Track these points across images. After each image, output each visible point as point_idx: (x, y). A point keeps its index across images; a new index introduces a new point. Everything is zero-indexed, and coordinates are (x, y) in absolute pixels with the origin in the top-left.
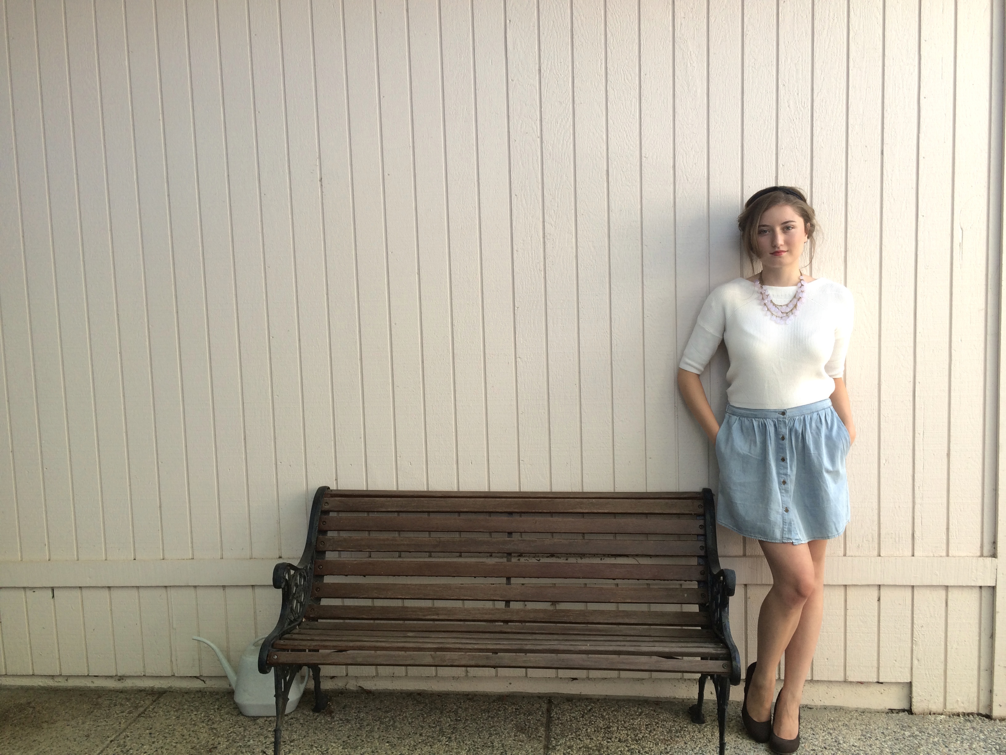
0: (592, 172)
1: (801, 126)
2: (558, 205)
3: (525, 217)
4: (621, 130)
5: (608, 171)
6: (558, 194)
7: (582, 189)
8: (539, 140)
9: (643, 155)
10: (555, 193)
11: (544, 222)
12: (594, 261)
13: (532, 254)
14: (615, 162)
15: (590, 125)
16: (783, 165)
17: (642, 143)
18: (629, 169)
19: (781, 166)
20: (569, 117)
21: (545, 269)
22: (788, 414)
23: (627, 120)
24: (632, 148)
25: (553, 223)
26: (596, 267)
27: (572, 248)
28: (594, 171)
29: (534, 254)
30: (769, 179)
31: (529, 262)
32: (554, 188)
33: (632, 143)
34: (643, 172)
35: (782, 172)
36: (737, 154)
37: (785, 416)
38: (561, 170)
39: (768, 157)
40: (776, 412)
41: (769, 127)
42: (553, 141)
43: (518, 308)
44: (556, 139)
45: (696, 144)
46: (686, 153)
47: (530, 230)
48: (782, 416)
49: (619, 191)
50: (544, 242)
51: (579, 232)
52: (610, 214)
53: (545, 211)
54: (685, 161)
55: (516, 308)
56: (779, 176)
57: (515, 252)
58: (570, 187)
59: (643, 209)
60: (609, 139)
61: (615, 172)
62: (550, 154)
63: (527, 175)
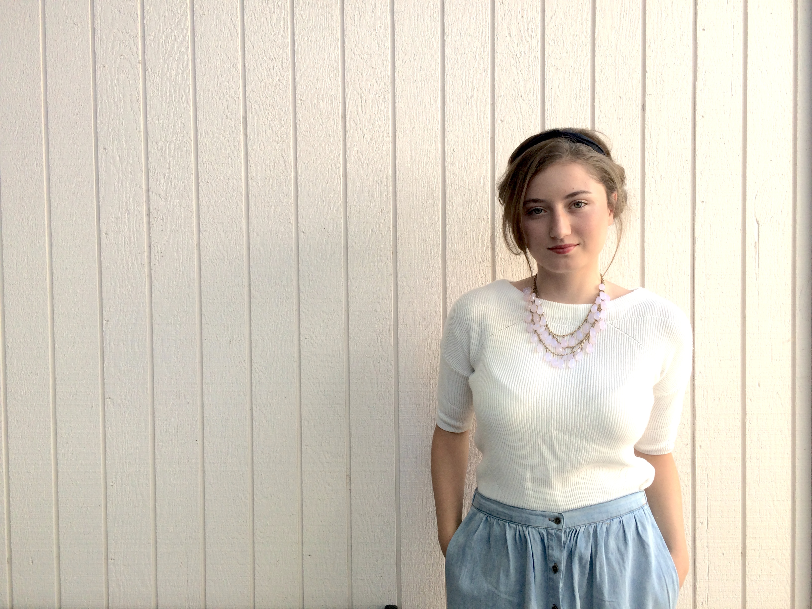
0: (222, 119)
1: (527, 65)
2: (170, 166)
3: (118, 183)
4: (265, 58)
5: (245, 118)
6: (170, 150)
7: (206, 143)
8: (140, 67)
9: (298, 97)
10: (166, 148)
11: (148, 191)
12: (225, 253)
13: (130, 240)
14: (257, 106)
15: (217, 47)
16: (502, 121)
17: (297, 79)
18: (277, 117)
19: (500, 122)
20: (186, 34)
21: (150, 263)
22: (566, 522)
23: (274, 43)
24: (281, 84)
25: (162, 193)
26: (228, 262)
27: (192, 232)
28: (224, 117)
29: (132, 239)
30: (483, 140)
31: (125, 251)
32: (163, 140)
33: (281, 78)
34: (298, 122)
35: (501, 131)
36: (436, 102)
37: (560, 526)
38: (174, 113)
39: (480, 108)
40: (544, 516)
41: (482, 63)
42: (162, 70)
43: (107, 321)
44: (166, 66)
45: (376, 84)
46: (361, 97)
47: (126, 202)
48: (554, 525)
49: (263, 149)
50: (149, 223)
51: (202, 208)
52: (250, 184)
53: (150, 175)
54: (360, 109)
55: (105, 322)
56: (496, 135)
57: (103, 235)
58: (188, 140)
59: (299, 177)
60: (247, 70)
61: (256, 121)
62: (157, 89)
63: (121, 119)
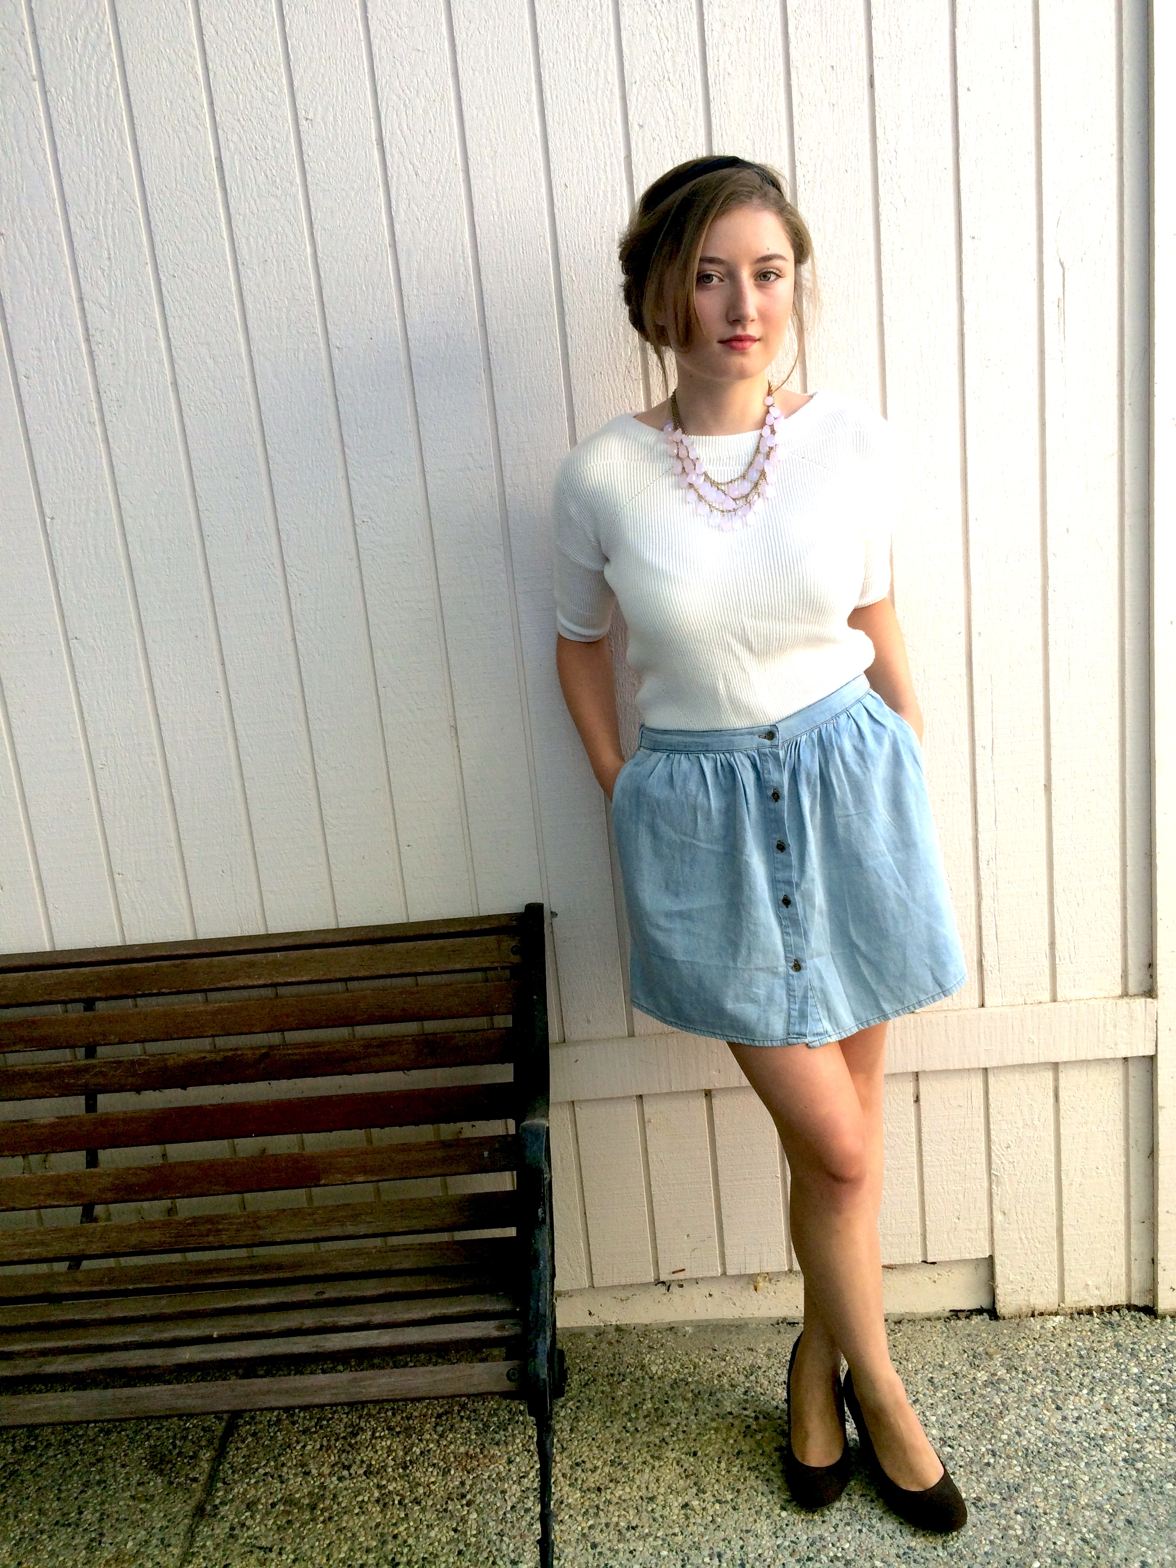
0: (182, 165)
2: (109, 254)
3: (32, 290)
4: (239, 51)
5: (219, 159)
6: (105, 225)
7: (161, 210)
8: (36, 86)
9: (302, 114)
10: (98, 224)
11: (81, 299)
12: (218, 392)
13: (65, 384)
14: (235, 136)
15: (158, 40)
16: (641, 126)
17: (296, 83)
18: (271, 152)
19: (637, 128)
20: (103, 21)
21: (102, 419)
22: (782, 735)
23: (250, 22)
24: (270, 94)
25: (103, 301)
26: (224, 407)
27: (161, 362)
28: (185, 162)
29: (69, 382)
30: (612, 163)
31: (61, 403)
32: (92, 210)
33: (270, 82)
34: (305, 157)
35: (640, 145)
36: (528, 101)
37: (775, 741)
38: (102, 162)
39: (603, 106)
40: (752, 734)
41: (599, 26)
42: (74, 89)
43: (53, 518)
44: (78, 80)
45: (427, 81)
46: (405, 105)
47: (50, 323)
48: (767, 742)
49: (255, 211)
50: (91, 353)
51: (170, 320)
52: (242, 273)
53: (81, 271)
54: (405, 126)
55: (48, 520)
56: (633, 152)
57: (23, 381)
58: (133, 206)
59: (319, 255)
60: (211, 75)
61: (237, 162)
62: (70, 123)
63: (20, 181)
